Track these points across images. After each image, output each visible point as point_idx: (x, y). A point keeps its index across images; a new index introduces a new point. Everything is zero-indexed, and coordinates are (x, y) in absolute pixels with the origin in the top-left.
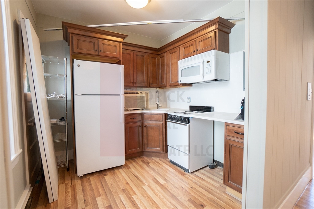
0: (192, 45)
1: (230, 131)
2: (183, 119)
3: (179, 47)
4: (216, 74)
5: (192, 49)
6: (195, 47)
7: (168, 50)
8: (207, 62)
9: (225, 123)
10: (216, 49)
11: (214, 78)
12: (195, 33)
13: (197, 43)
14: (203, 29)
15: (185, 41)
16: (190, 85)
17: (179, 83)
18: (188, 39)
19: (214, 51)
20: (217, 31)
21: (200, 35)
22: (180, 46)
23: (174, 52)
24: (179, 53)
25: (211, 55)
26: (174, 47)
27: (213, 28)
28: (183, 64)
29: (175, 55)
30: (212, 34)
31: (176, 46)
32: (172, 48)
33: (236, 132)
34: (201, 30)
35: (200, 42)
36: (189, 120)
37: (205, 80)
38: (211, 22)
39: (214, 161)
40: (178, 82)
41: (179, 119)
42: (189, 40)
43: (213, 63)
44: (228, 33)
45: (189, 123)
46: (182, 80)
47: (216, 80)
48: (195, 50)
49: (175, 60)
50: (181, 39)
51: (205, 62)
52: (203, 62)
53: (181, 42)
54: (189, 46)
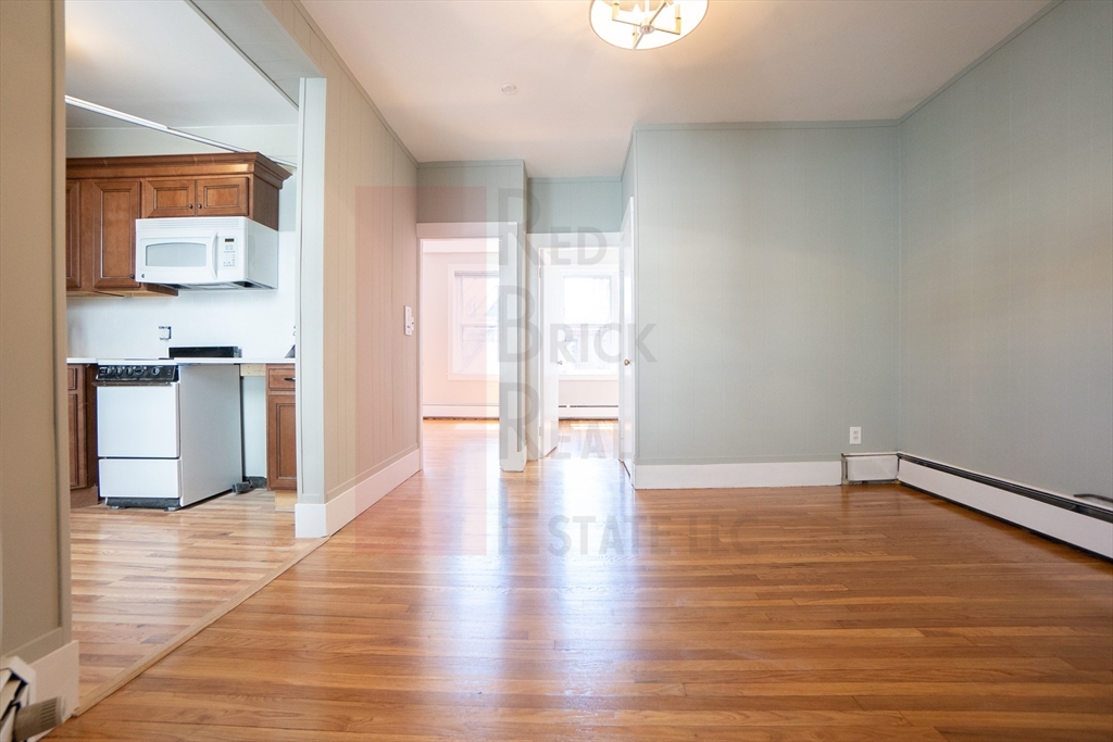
0: (185, 188)
1: (276, 378)
2: (157, 371)
3: (138, 180)
4: (248, 271)
5: (182, 198)
6: (192, 197)
7: (92, 175)
8: (227, 240)
9: (267, 364)
10: (247, 215)
11: (242, 278)
12: (193, 163)
13: (200, 188)
14: (217, 162)
15: (162, 170)
16: (172, 289)
17: (138, 279)
18: (172, 170)
19: (242, 219)
20: (251, 176)
21: (209, 172)
22: (142, 180)
23: (118, 190)
24: (137, 199)
25: (238, 226)
26: (120, 175)
27: (243, 167)
28: (149, 231)
29: (122, 200)
30: (241, 180)
31: (125, 175)
32: (111, 175)
33: (287, 379)
34: (211, 162)
35: (207, 188)
36: (177, 372)
37: (220, 280)
38: (236, 153)
39: (244, 478)
40: (134, 278)
41: (146, 373)
42: (174, 173)
43: (240, 245)
44: (278, 188)
45: (176, 379)
46: (145, 273)
47: (247, 285)
48: (191, 202)
49: (122, 215)
50: (147, 161)
51: (221, 241)
52: (217, 238)
53: (147, 171)
54: (176, 189)
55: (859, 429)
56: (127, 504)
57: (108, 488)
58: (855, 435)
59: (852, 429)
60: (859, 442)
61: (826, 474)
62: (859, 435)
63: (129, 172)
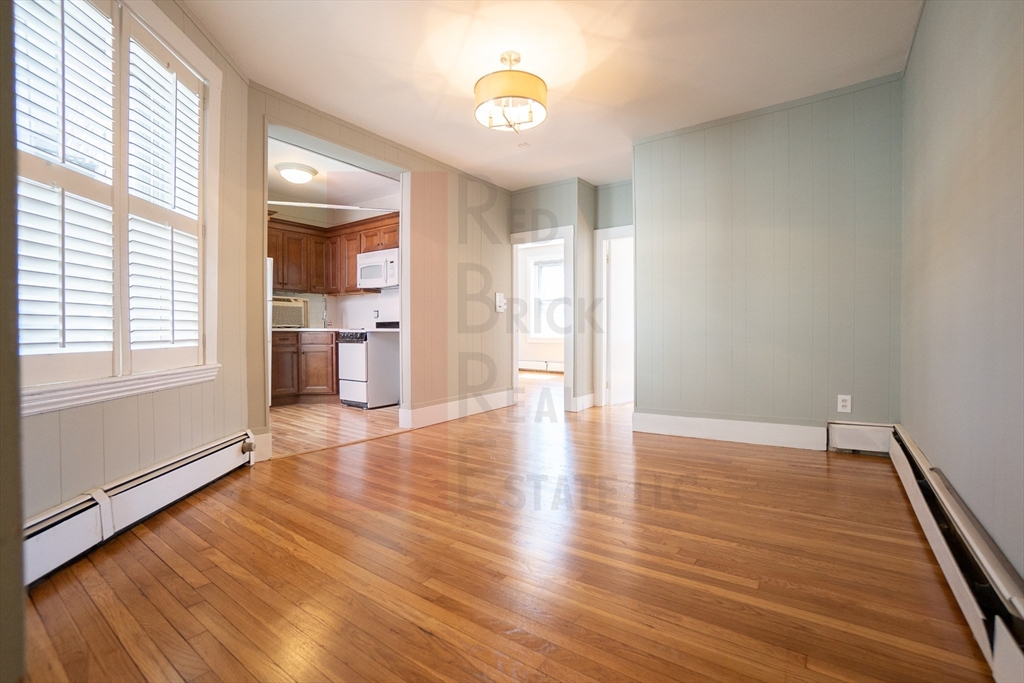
0: (376, 235)
2: (359, 335)
3: (359, 233)
5: (375, 241)
6: (378, 239)
7: (343, 233)
8: (391, 262)
12: (378, 221)
13: (381, 234)
14: (388, 218)
15: (368, 226)
16: (377, 290)
17: (358, 287)
18: (372, 225)
19: (397, 250)
21: (386, 224)
22: (361, 233)
23: (352, 239)
24: (359, 243)
25: (394, 254)
28: (363, 260)
29: (354, 244)
31: (354, 232)
32: (350, 232)
34: (385, 219)
35: (385, 233)
36: (366, 336)
37: (389, 285)
40: (357, 285)
41: (355, 336)
42: (372, 227)
43: (396, 265)
45: (366, 340)
46: (362, 283)
49: (354, 252)
51: (389, 263)
52: (387, 261)
53: (362, 227)
54: (372, 236)
55: (848, 398)
56: (350, 404)
57: (343, 396)
58: (844, 403)
59: (840, 397)
60: (848, 410)
61: (810, 439)
62: (849, 404)
63: (357, 229)
